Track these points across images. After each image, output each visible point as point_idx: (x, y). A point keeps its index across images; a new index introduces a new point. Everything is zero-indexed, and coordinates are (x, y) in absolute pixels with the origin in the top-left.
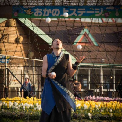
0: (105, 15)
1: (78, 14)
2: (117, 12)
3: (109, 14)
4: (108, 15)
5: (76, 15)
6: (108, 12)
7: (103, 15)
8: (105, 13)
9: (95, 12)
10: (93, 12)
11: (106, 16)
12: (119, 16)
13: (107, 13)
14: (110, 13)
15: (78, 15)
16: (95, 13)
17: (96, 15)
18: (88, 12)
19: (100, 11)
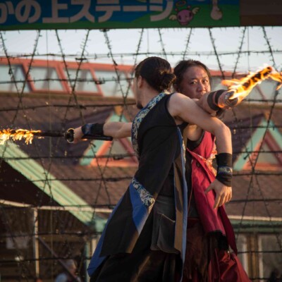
0: (180, 18)
1: (97, 15)
2: (215, 8)
3: (191, 14)
4: (188, 19)
5: (91, 19)
6: (188, 9)
7: (174, 17)
8: (178, 12)
9: (148, 8)
10: (144, 8)
11: (183, 20)
12: (221, 20)
13: (187, 12)
14: (194, 11)
15: (96, 19)
16: (149, 13)
17: (153, 18)
18: (127, 9)
19: (164, 6)
